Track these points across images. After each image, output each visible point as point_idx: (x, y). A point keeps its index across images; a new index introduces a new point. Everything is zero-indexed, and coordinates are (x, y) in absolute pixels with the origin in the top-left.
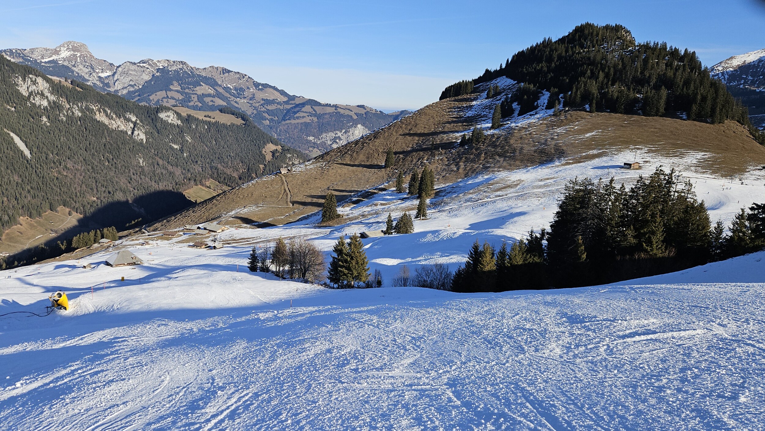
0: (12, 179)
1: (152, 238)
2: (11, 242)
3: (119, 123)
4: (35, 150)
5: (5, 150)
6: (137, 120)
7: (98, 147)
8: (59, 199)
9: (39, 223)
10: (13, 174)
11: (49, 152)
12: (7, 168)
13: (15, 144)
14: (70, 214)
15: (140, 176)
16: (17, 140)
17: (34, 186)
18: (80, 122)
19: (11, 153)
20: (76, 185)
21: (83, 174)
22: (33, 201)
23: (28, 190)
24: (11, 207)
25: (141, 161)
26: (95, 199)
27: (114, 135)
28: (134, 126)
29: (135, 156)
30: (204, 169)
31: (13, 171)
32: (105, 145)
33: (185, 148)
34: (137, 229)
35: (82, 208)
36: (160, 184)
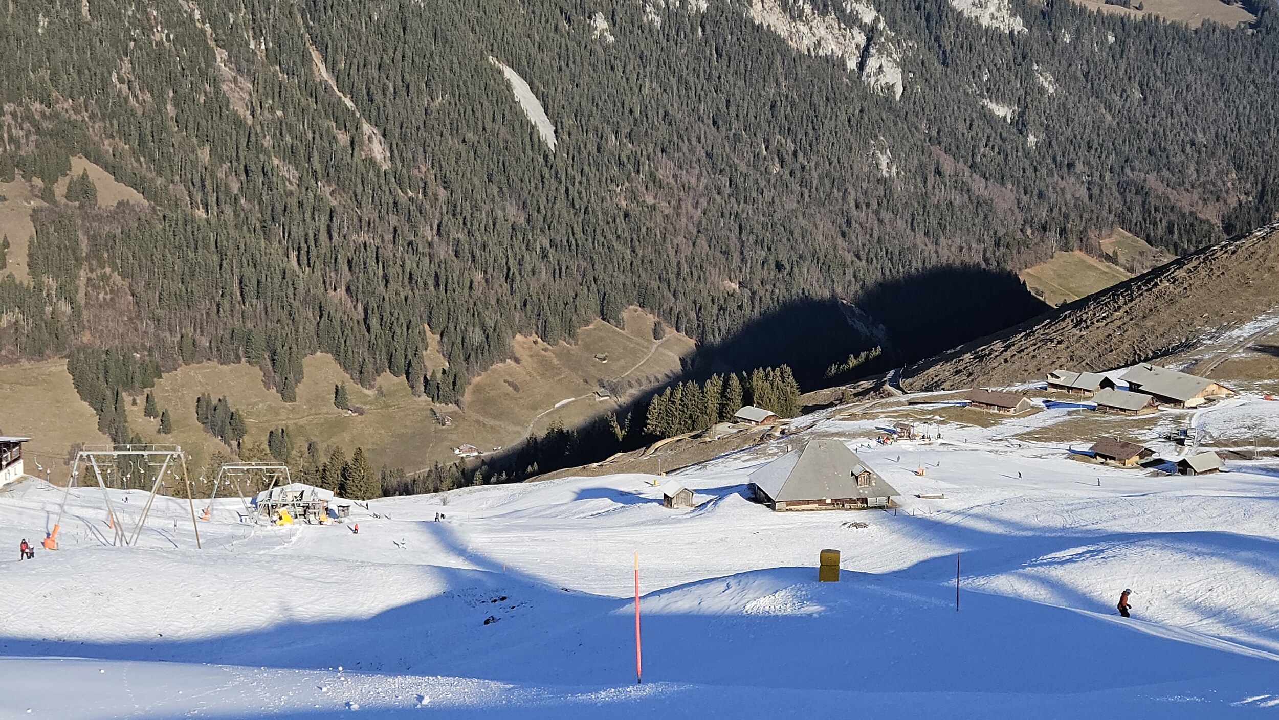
0: (500, 214)
1: (923, 412)
2: (486, 413)
3: (822, 31)
4: (569, 122)
5: (488, 120)
6: (877, 20)
7: (752, 114)
8: (628, 282)
9: (565, 356)
10: (503, 198)
11: (608, 130)
12: (490, 180)
13: (514, 105)
14: (657, 333)
15: (877, 213)
16: (521, 90)
17: (558, 238)
18: (703, 31)
19: (503, 130)
20: (680, 239)
21: (703, 202)
22: (555, 287)
23: (543, 250)
24: (493, 302)
25: (884, 161)
26: (735, 286)
27: (802, 71)
28: (869, 40)
29: (866, 143)
30: (1096, 191)
31: (505, 189)
32: (773, 107)
33: (1031, 116)
34: (866, 384)
35: (693, 315)
36: (942, 241)
